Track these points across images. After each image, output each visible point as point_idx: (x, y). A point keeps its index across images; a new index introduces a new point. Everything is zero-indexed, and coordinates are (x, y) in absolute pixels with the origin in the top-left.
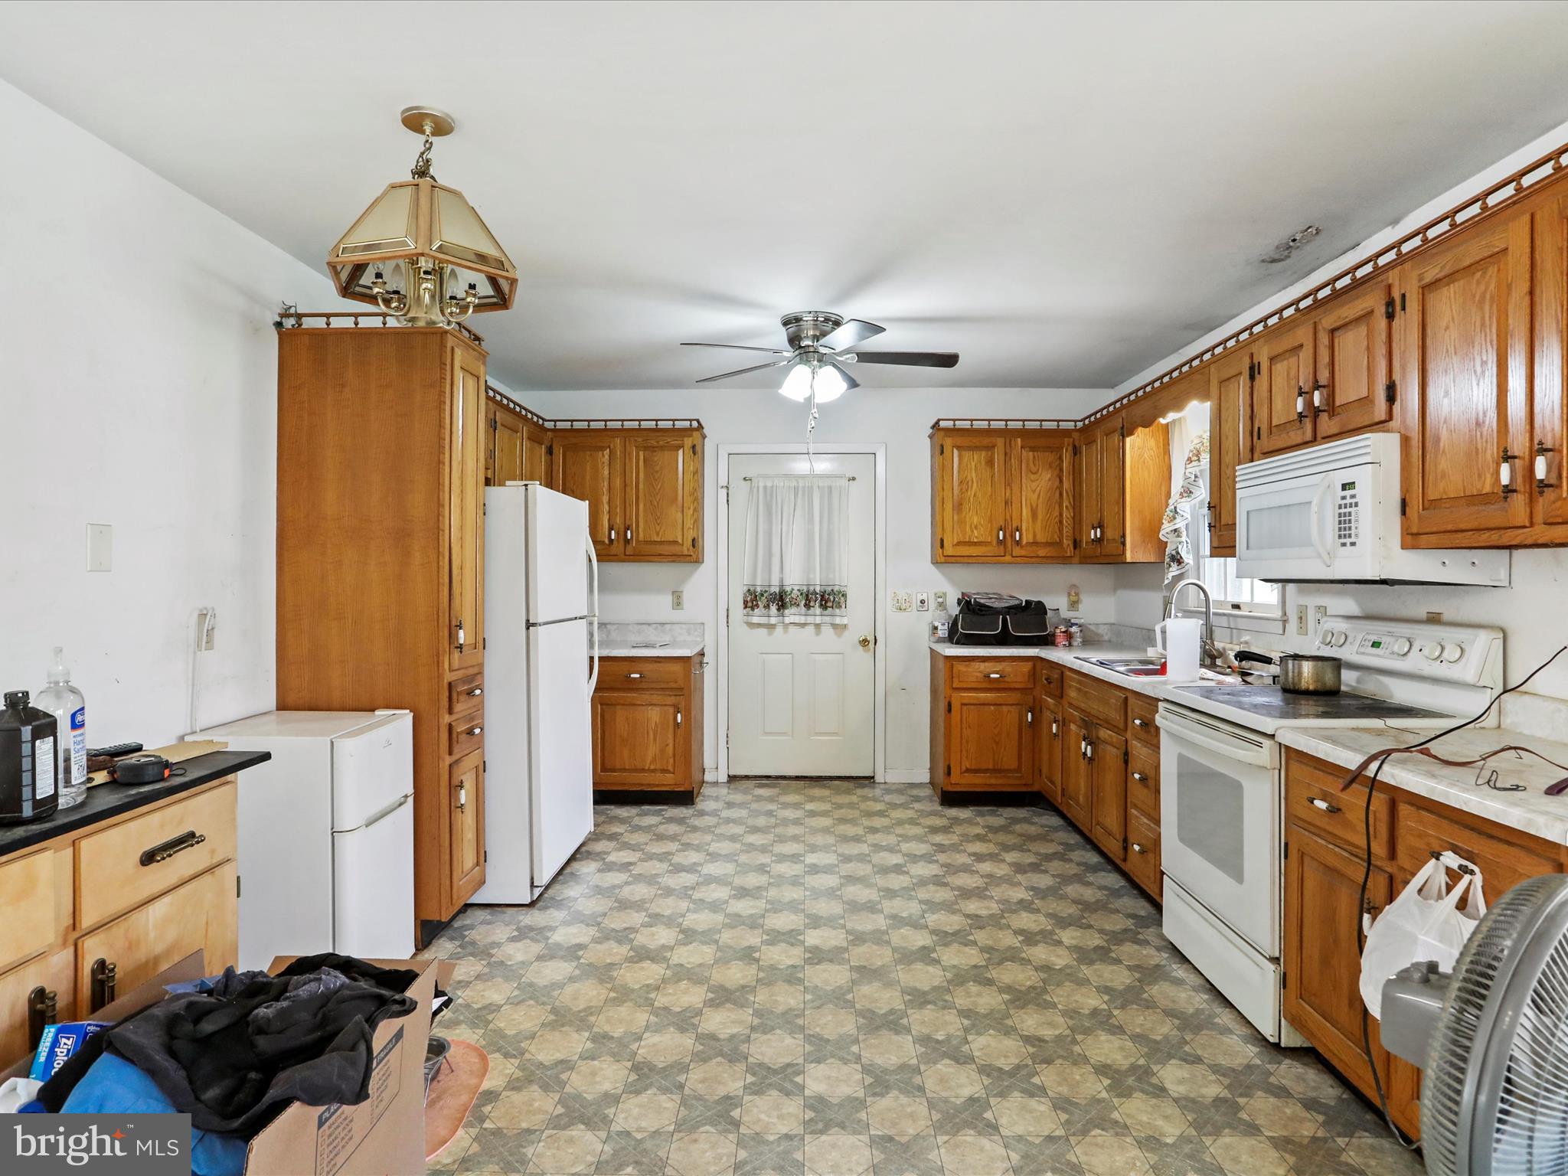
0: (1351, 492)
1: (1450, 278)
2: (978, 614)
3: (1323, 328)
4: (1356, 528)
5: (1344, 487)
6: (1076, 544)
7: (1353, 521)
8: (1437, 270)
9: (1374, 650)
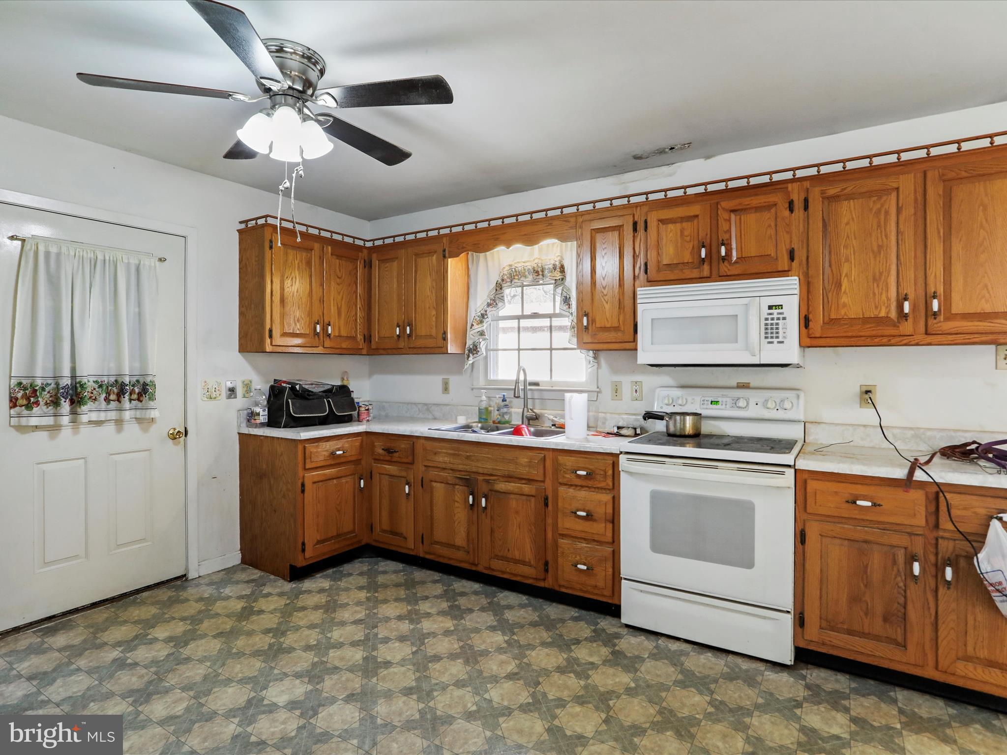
0: (780, 311)
1: (850, 197)
2: (307, 399)
3: (723, 209)
4: (784, 333)
5: (770, 307)
6: (368, 338)
7: (780, 329)
8: (838, 190)
9: (714, 406)
